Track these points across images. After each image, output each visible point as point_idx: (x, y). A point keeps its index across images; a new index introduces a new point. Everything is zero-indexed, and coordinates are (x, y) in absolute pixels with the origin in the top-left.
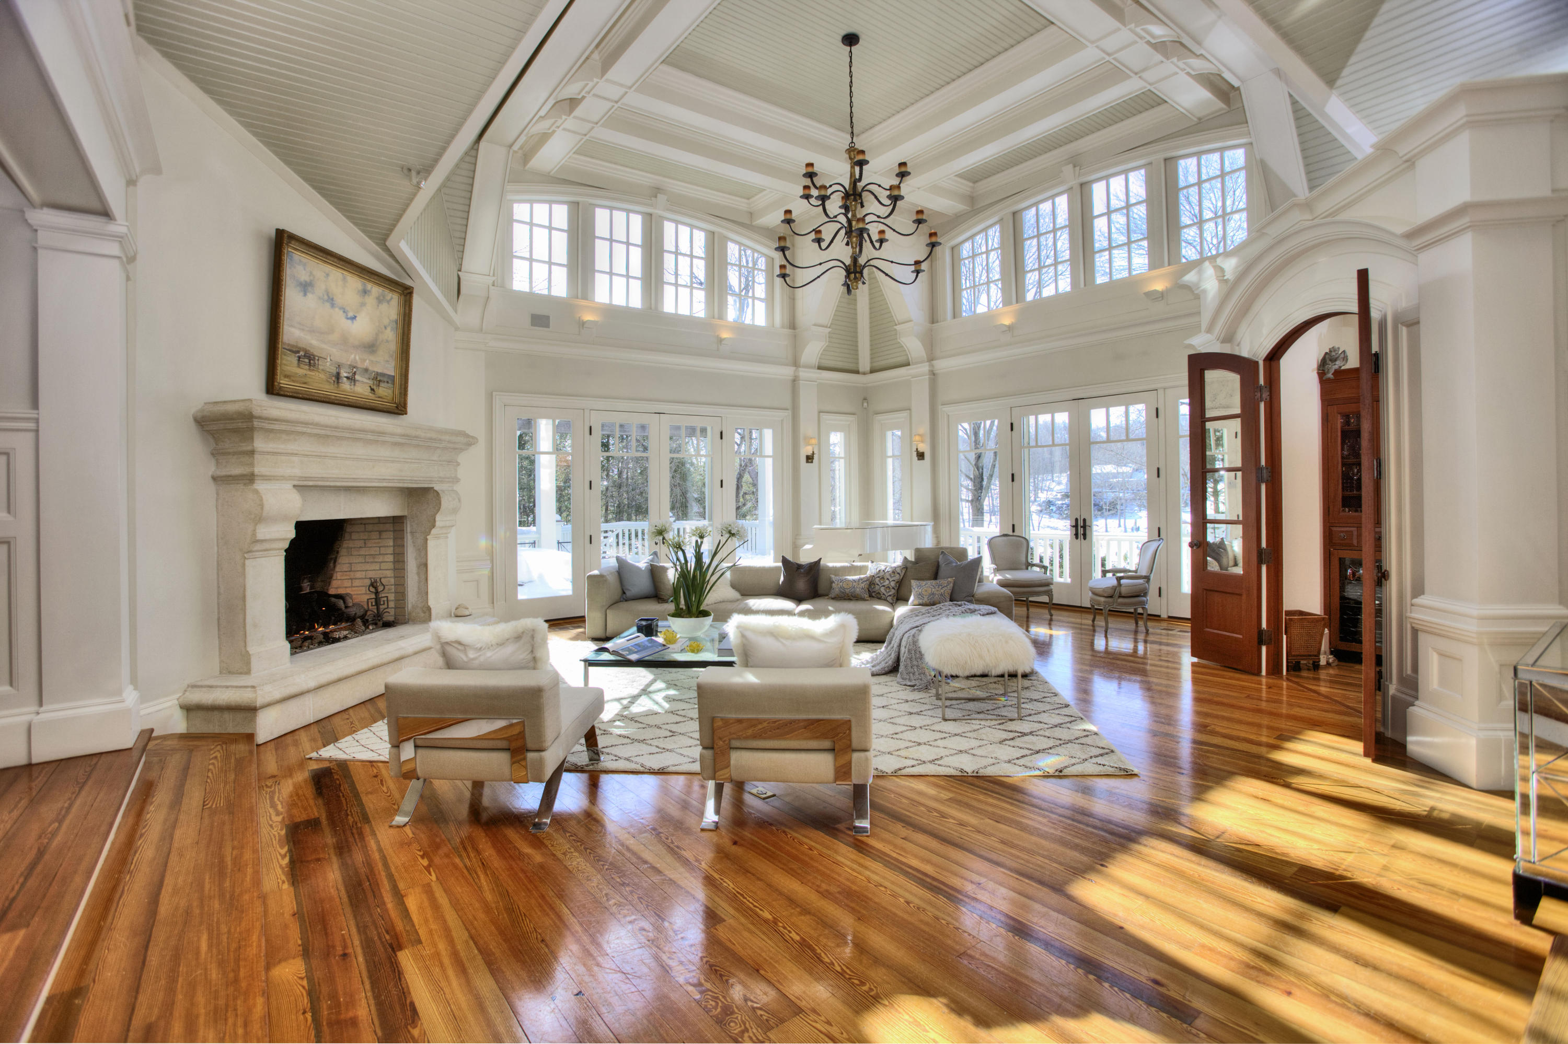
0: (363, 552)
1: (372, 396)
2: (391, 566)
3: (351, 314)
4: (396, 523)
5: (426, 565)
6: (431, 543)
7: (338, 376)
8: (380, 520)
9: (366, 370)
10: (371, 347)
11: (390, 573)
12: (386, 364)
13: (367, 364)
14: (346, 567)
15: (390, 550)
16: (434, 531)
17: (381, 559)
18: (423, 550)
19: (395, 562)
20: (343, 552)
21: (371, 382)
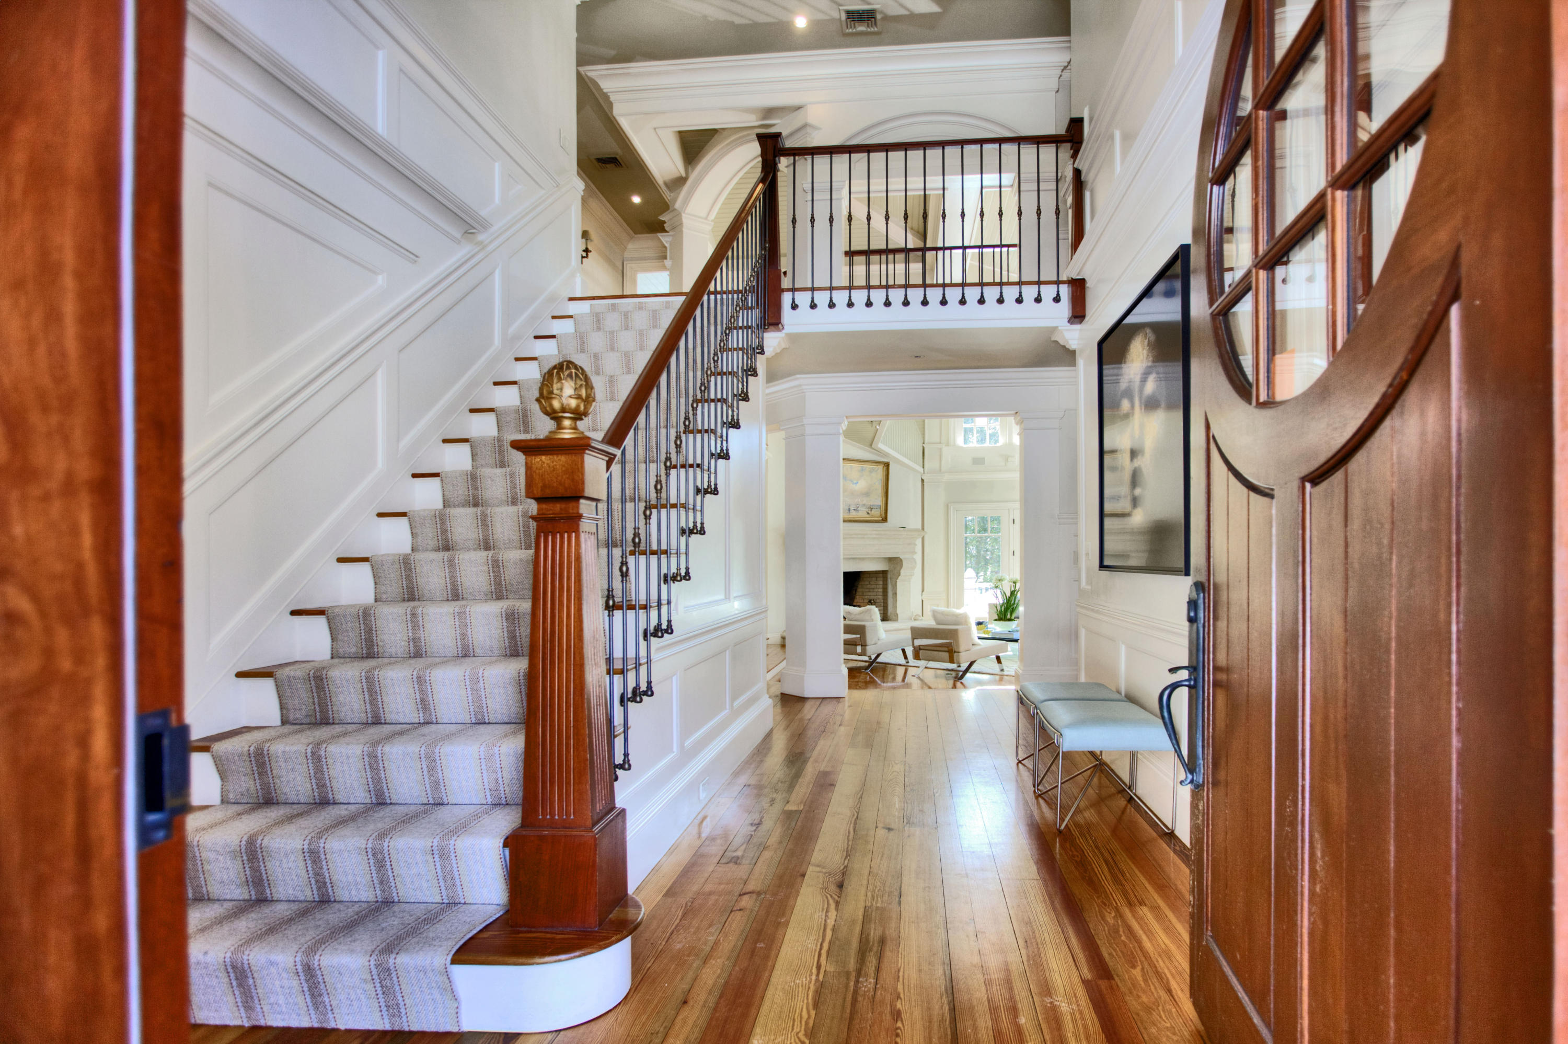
0: (868, 586)
1: (868, 516)
2: (881, 594)
3: (855, 482)
4: (884, 573)
5: (896, 594)
6: (898, 584)
7: (849, 510)
8: (876, 572)
9: (864, 505)
10: (867, 494)
11: (881, 597)
12: (878, 501)
13: (864, 502)
14: (861, 594)
15: (881, 586)
16: (900, 578)
17: (876, 590)
18: (895, 586)
19: (883, 592)
20: (860, 586)
21: (867, 510)
